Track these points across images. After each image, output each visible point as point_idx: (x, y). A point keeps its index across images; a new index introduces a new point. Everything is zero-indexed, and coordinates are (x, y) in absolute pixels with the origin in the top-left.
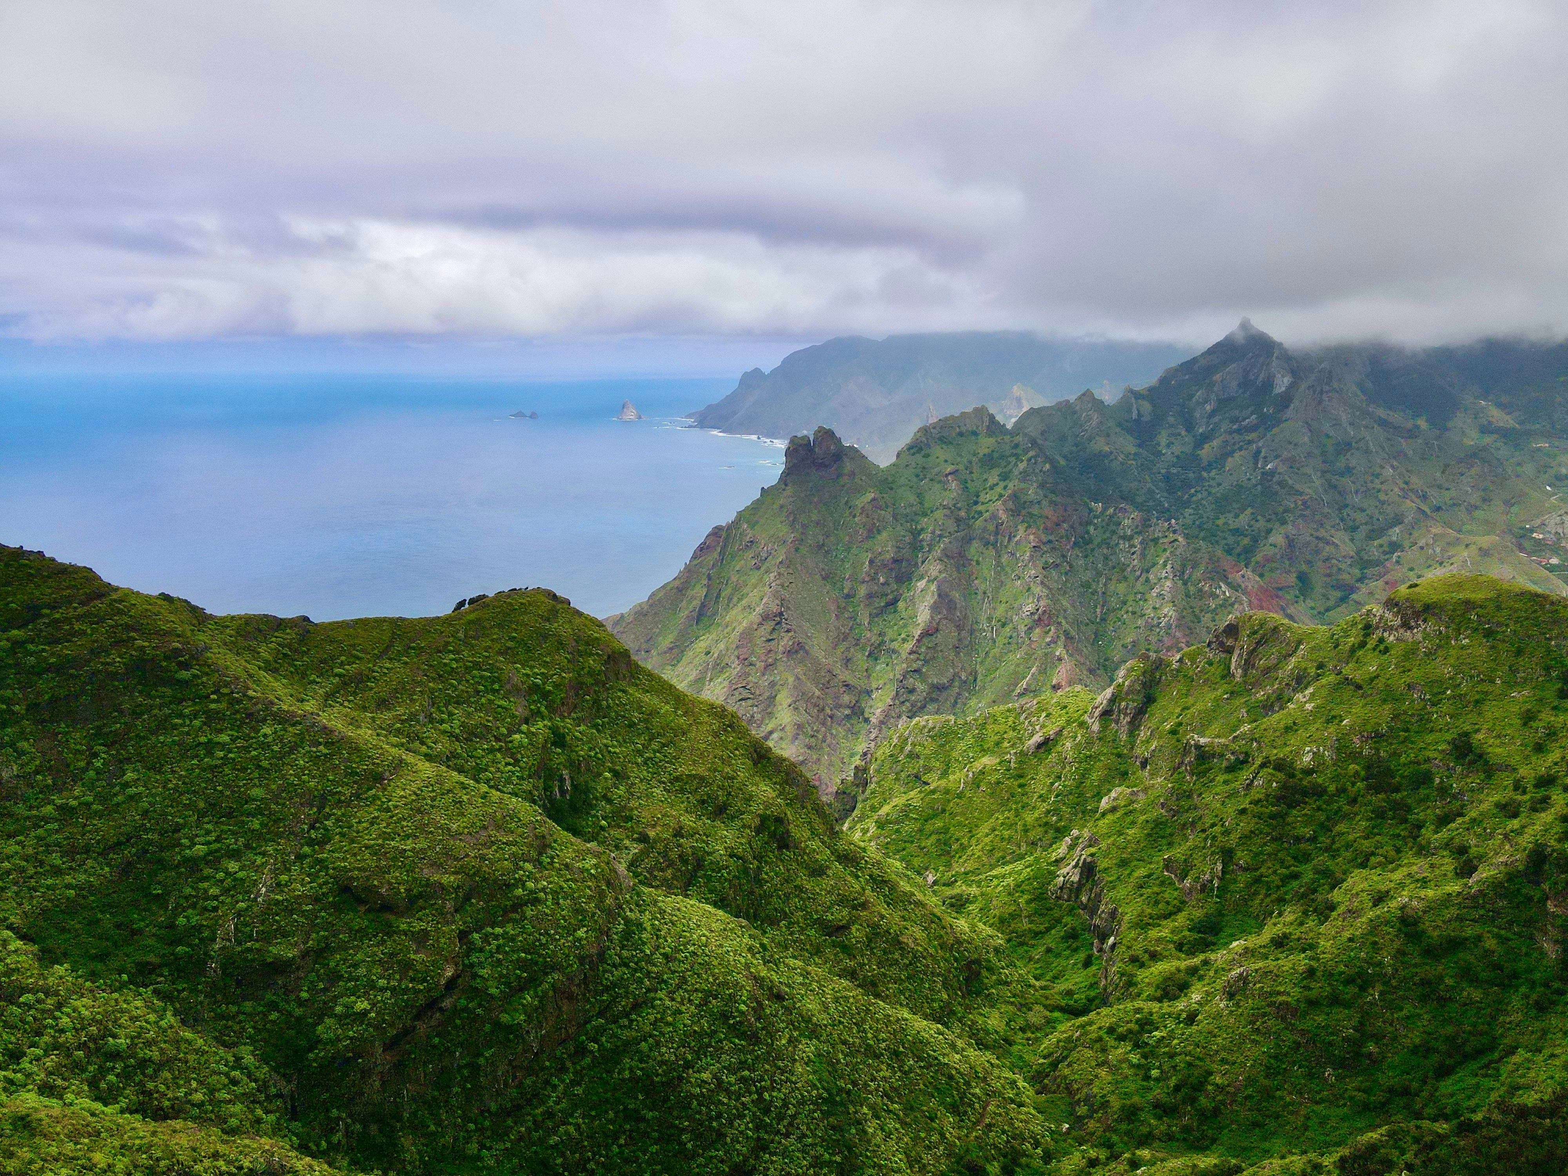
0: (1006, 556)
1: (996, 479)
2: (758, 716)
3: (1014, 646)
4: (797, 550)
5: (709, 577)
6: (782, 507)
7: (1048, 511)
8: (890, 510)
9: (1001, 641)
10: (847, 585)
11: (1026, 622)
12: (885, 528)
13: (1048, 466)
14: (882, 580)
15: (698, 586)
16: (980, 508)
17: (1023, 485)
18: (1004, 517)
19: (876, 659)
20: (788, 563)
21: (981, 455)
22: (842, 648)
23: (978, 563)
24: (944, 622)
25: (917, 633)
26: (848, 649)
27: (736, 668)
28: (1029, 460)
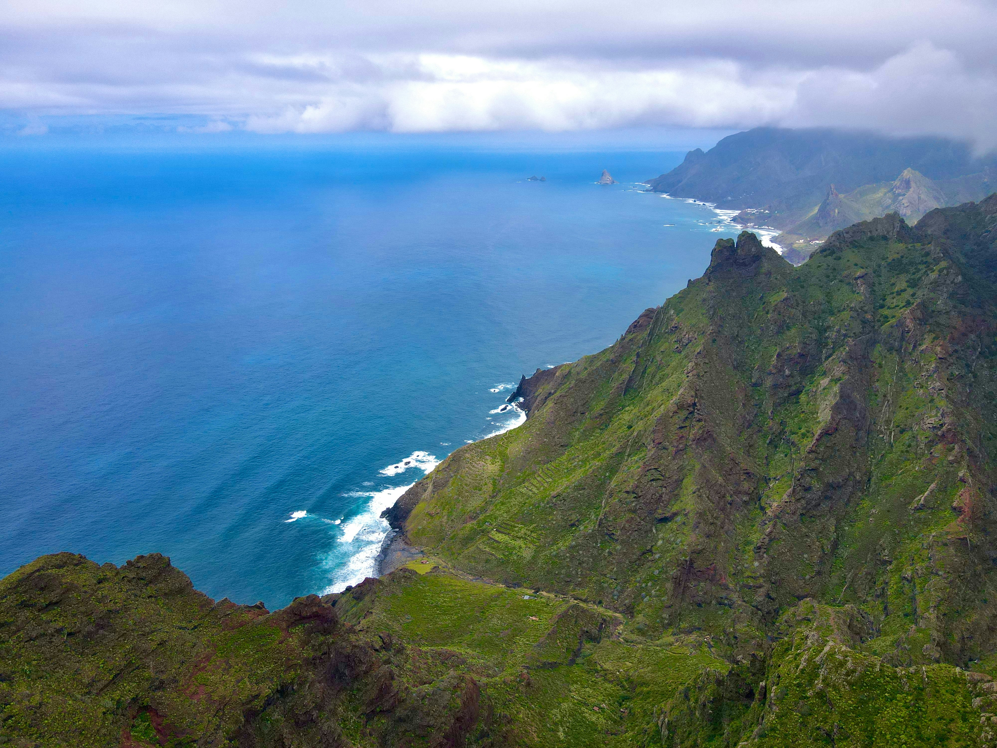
0: (909, 363)
1: (904, 285)
2: (665, 497)
3: (912, 456)
4: (714, 341)
5: (638, 355)
6: (704, 300)
7: (957, 322)
8: (800, 308)
9: (899, 447)
10: (756, 375)
11: (928, 434)
12: (794, 324)
13: (960, 278)
14: (787, 372)
15: (629, 361)
16: (886, 312)
17: (932, 295)
18: (911, 326)
19: (776, 447)
20: (705, 354)
21: (889, 260)
22: (745, 435)
23: (880, 366)
24: (844, 422)
25: (818, 431)
26: (751, 436)
27: (651, 451)
28: (941, 271)
